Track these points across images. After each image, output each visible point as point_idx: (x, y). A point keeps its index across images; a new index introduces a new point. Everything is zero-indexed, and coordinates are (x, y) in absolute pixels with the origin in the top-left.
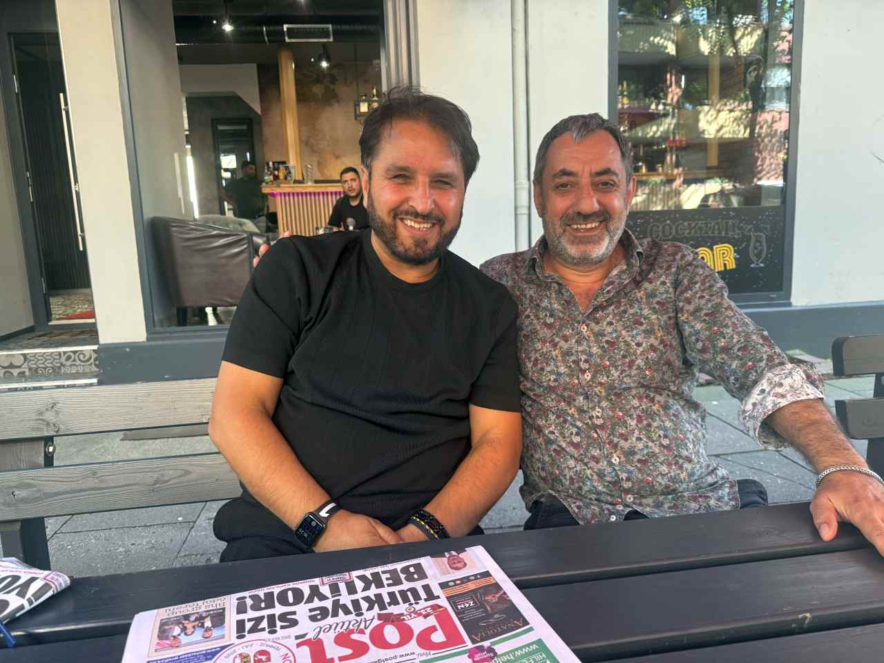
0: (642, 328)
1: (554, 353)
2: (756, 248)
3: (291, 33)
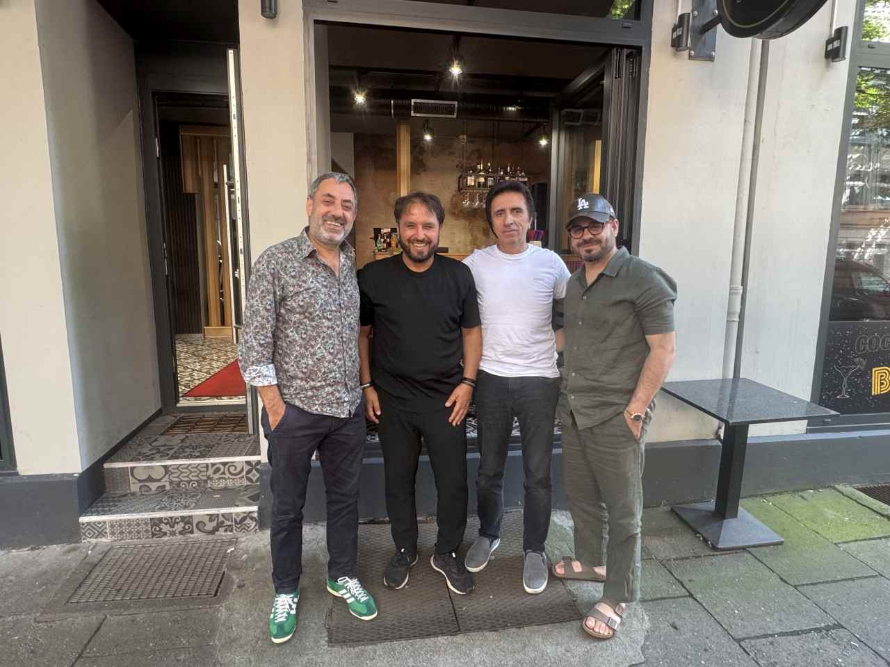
3: (418, 108)
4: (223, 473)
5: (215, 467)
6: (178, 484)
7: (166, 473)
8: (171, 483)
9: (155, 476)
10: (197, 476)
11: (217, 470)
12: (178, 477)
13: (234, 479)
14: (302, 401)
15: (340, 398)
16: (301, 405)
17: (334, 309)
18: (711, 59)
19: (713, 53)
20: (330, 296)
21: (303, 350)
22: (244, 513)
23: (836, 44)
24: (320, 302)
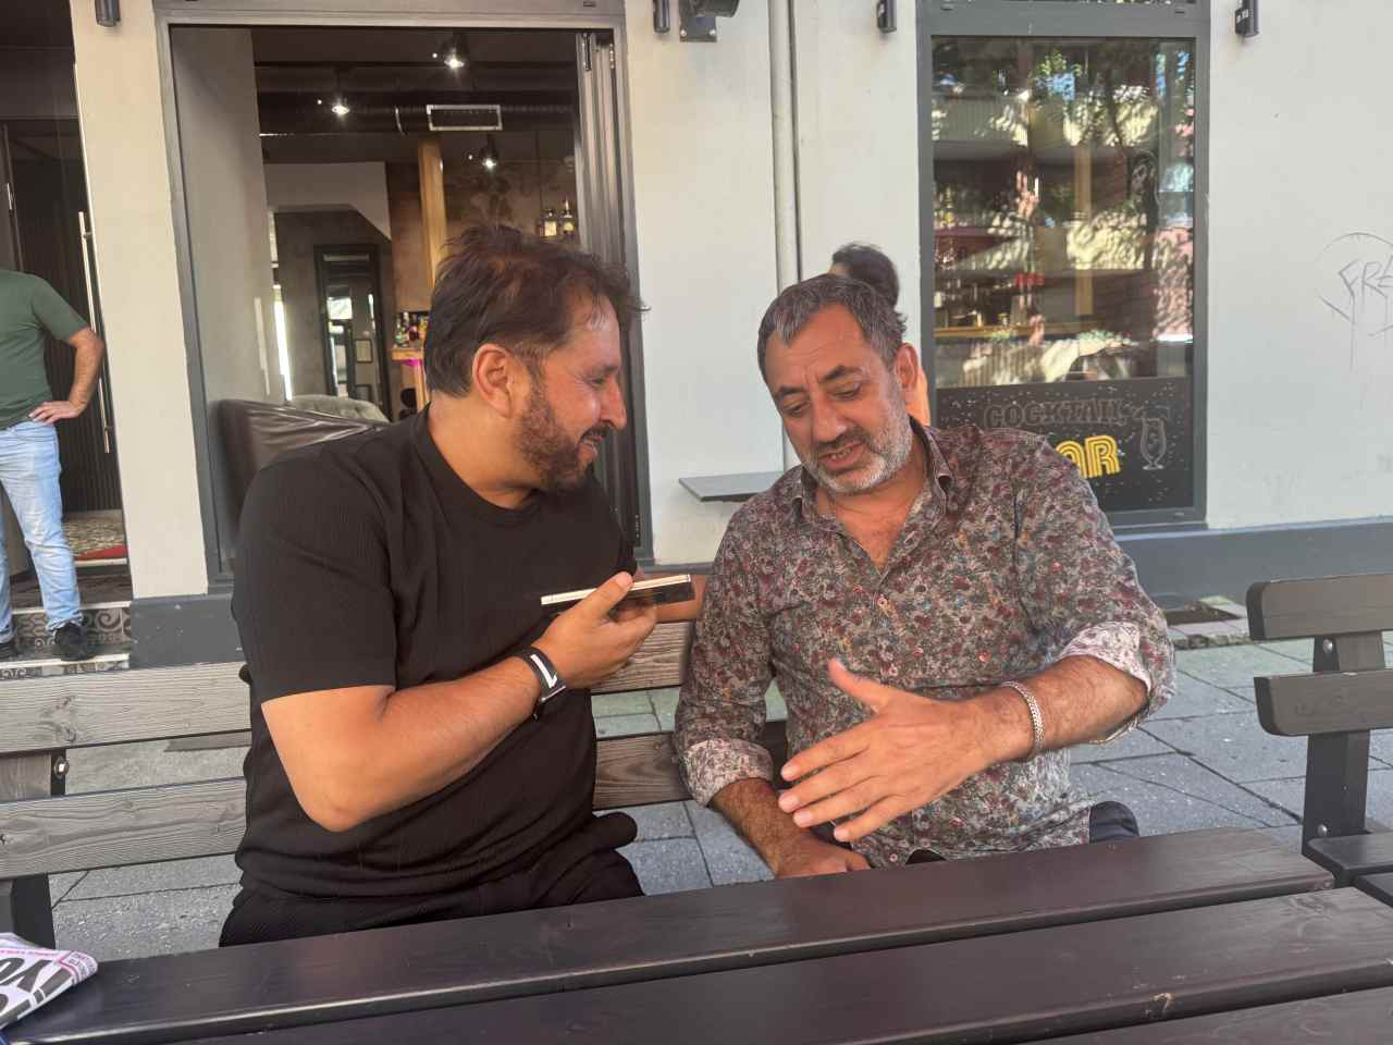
0: (969, 593)
1: (841, 643)
2: (1149, 441)
3: (438, 117)
6: (31, 642)
12: (31, 632)
13: (107, 634)
19: (713, 32)
22: (110, 662)
23: (882, 9)
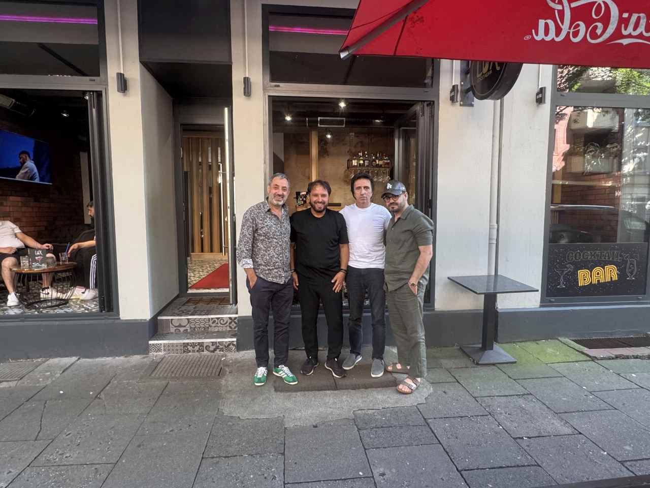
2: (630, 268)
3: (322, 122)
4: (217, 324)
5: (213, 320)
6: (194, 329)
7: (188, 323)
8: (191, 328)
9: (183, 325)
10: (204, 325)
11: (214, 322)
12: (194, 325)
13: (222, 327)
14: (264, 276)
15: (281, 275)
16: (263, 277)
17: (278, 234)
18: (472, 105)
19: (473, 103)
20: (277, 229)
21: (264, 252)
22: (229, 342)
23: (540, 96)
24: (272, 231)
